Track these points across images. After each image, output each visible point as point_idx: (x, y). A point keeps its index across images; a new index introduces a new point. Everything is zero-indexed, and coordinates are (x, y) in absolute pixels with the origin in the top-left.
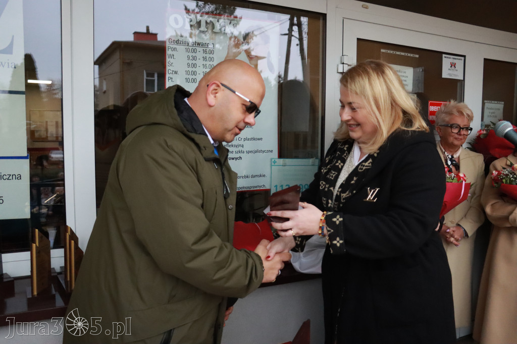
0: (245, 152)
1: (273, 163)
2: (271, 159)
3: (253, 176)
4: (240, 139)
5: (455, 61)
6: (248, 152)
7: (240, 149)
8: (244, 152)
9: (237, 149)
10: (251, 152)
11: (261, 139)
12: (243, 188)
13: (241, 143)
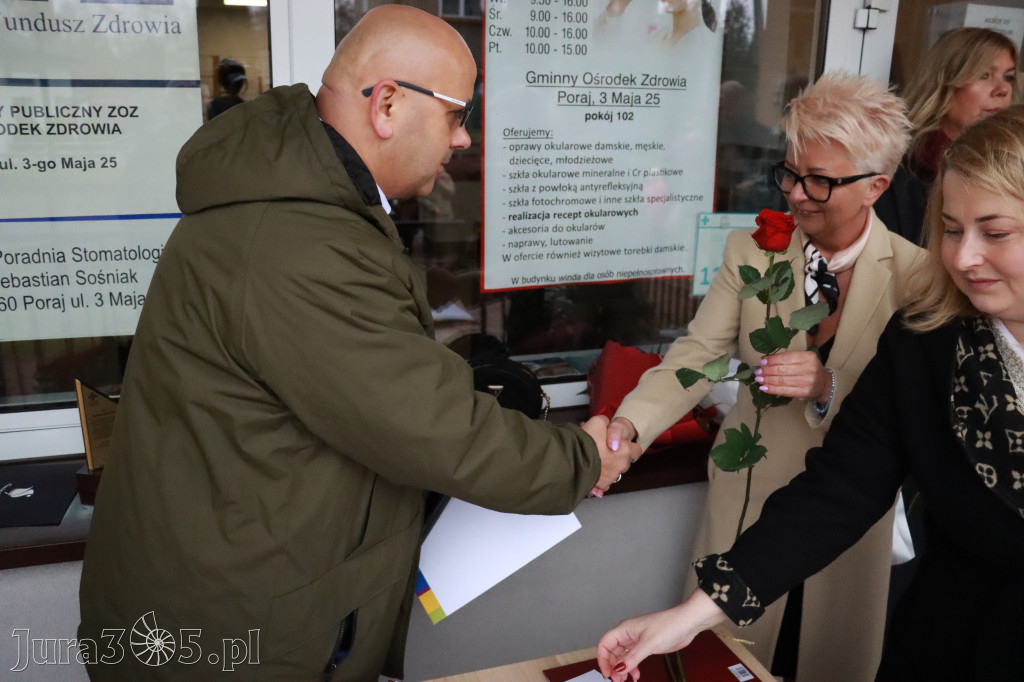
0: (646, 200)
1: (700, 222)
2: (699, 215)
3: (659, 250)
4: (636, 173)
6: (652, 200)
7: (636, 192)
8: (642, 200)
9: (629, 194)
10: (657, 199)
11: (680, 172)
12: (638, 273)
13: (639, 180)
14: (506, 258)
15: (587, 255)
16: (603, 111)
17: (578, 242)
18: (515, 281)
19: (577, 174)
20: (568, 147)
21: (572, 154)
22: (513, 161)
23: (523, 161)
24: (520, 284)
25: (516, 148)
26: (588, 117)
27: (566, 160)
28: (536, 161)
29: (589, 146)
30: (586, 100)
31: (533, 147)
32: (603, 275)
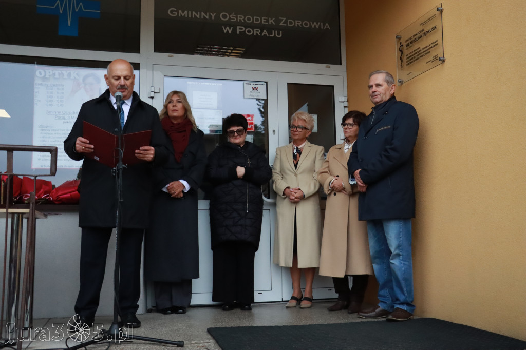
5: (257, 86)
14: (39, 159)
15: (64, 160)
16: (69, 121)
17: (62, 156)
18: (42, 166)
19: (61, 137)
20: (58, 130)
21: (59, 132)
22: (41, 133)
23: (45, 134)
24: (43, 167)
25: (43, 130)
26: (64, 123)
27: (57, 134)
28: (49, 134)
29: (65, 130)
30: (63, 118)
31: (48, 130)
32: (70, 166)
